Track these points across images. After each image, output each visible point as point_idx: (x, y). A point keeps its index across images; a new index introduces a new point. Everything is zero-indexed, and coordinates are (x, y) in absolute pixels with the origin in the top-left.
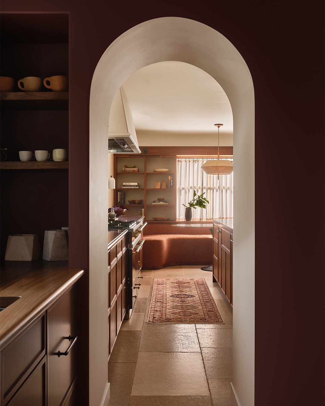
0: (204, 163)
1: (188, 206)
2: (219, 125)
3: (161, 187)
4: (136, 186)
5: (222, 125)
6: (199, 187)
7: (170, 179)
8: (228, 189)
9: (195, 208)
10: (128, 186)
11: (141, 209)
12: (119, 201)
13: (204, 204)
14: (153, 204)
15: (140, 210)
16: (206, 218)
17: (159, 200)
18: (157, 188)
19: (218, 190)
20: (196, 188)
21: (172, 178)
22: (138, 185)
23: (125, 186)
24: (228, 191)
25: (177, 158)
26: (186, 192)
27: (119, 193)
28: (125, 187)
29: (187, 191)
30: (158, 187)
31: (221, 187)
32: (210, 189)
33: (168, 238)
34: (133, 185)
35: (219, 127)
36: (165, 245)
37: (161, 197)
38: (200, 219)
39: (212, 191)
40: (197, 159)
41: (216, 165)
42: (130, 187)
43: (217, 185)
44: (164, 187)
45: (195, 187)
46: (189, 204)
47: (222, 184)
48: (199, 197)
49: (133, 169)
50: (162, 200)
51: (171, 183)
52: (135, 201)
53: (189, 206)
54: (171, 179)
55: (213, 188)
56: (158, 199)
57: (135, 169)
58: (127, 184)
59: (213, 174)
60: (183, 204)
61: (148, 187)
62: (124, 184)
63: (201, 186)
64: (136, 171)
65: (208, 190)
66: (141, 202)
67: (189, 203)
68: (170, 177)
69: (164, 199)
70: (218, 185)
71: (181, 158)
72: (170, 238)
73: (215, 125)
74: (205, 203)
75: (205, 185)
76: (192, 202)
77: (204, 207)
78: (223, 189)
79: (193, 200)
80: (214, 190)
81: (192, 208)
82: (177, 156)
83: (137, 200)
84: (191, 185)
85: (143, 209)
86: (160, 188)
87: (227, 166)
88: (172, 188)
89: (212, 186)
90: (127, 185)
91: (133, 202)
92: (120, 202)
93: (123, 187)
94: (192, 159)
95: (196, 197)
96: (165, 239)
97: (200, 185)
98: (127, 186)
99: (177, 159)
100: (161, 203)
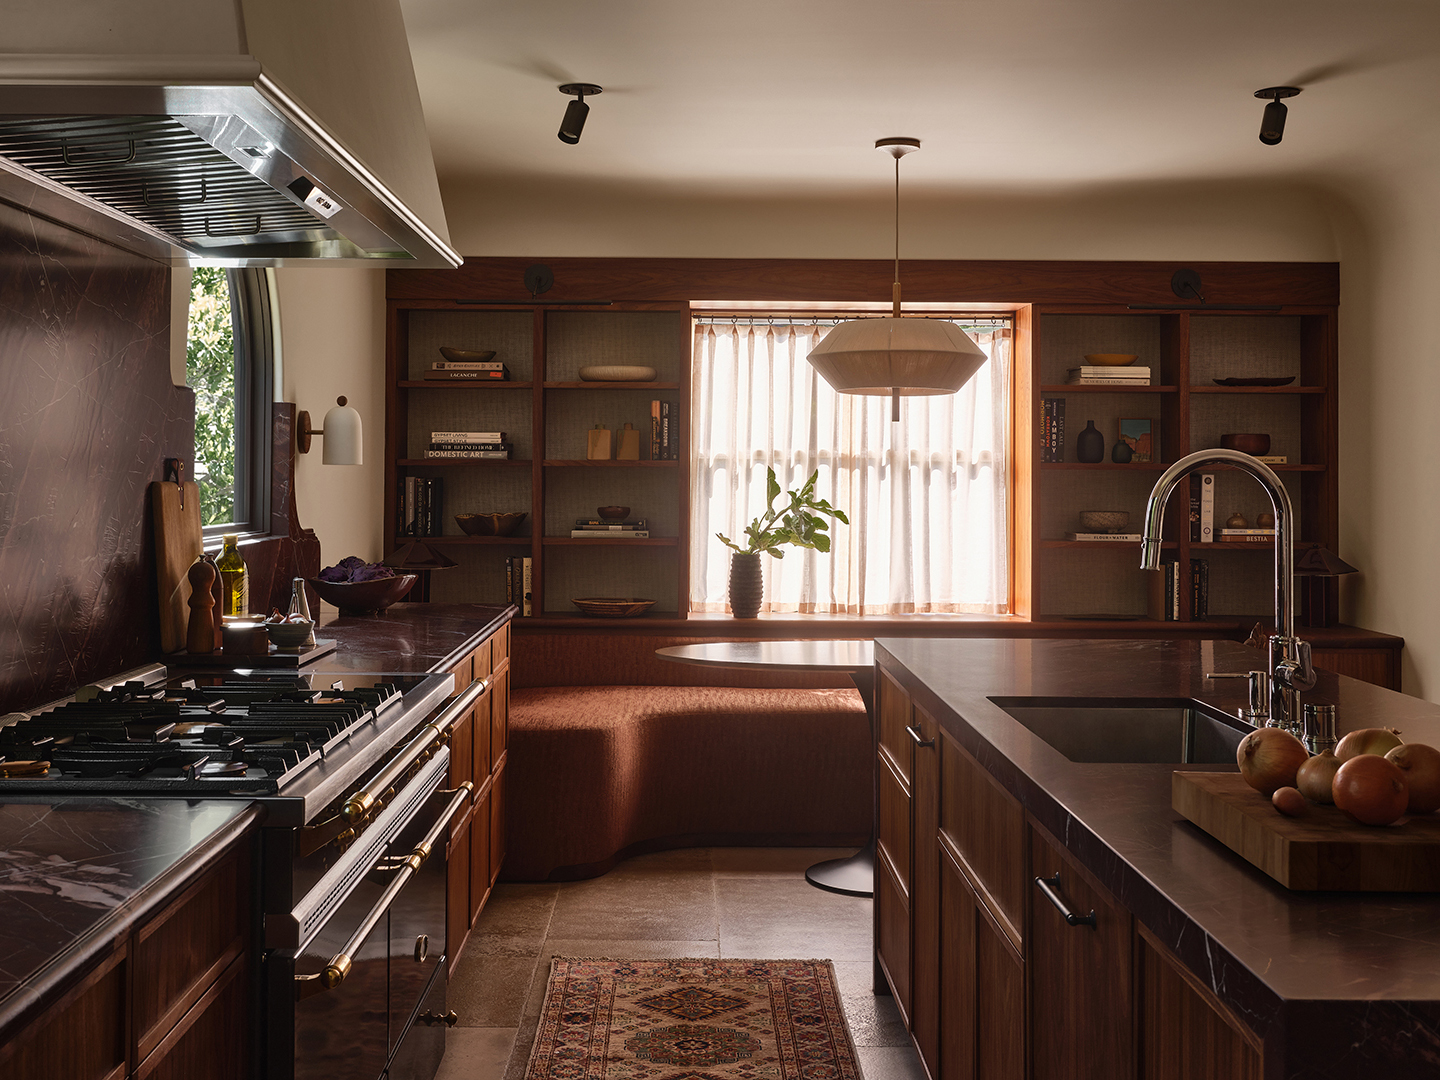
0: (821, 339)
1: (743, 543)
2: (900, 143)
3: (614, 451)
4: (496, 447)
5: (915, 142)
6: (799, 455)
7: (656, 413)
8: (937, 464)
9: (779, 555)
10: (453, 447)
11: (516, 560)
12: (410, 519)
13: (819, 531)
14: (575, 533)
15: (511, 561)
16: (829, 601)
17: (607, 516)
18: (595, 458)
19: (888, 468)
20: (784, 458)
21: (666, 411)
22: (507, 443)
23: (439, 447)
24: (935, 474)
25: (695, 317)
26: (734, 479)
27: (410, 483)
28: (443, 454)
29: (741, 471)
30: (601, 452)
31: (900, 454)
32: (848, 462)
33: (639, 712)
34: (477, 445)
35: (898, 155)
36: (626, 755)
37: (616, 500)
38: (803, 608)
39: (857, 473)
40: (787, 322)
41: (885, 347)
42: (464, 454)
43: (882, 446)
44: (629, 452)
45: (777, 454)
46: (749, 536)
47: (906, 440)
48: (797, 502)
49: (479, 366)
50: (622, 516)
51: (660, 435)
52: (490, 519)
53: (748, 547)
54: (662, 417)
55: (864, 460)
56: (601, 511)
57: (488, 366)
58: (452, 437)
59: (865, 394)
60: (720, 536)
61: (555, 455)
62: (437, 437)
63: (805, 450)
64: (492, 375)
65: (840, 470)
66: (517, 526)
67: (748, 531)
68: (656, 405)
69: (627, 511)
70: (887, 446)
71: (712, 317)
72: (649, 711)
73: (880, 143)
74: (824, 526)
75: (824, 444)
76: (764, 524)
77: (824, 544)
78: (913, 463)
79: (766, 516)
80: (870, 468)
81: (764, 556)
82: (694, 304)
83: (498, 518)
84: (760, 443)
85: (527, 562)
86: (608, 457)
87: (942, 349)
88: (670, 458)
89: (857, 452)
90: (452, 445)
91: (479, 526)
92: (415, 522)
93: (432, 454)
94: (766, 322)
95: (782, 502)
96: (628, 717)
97: (802, 444)
98: (453, 449)
99: (695, 322)
100: (615, 531)
